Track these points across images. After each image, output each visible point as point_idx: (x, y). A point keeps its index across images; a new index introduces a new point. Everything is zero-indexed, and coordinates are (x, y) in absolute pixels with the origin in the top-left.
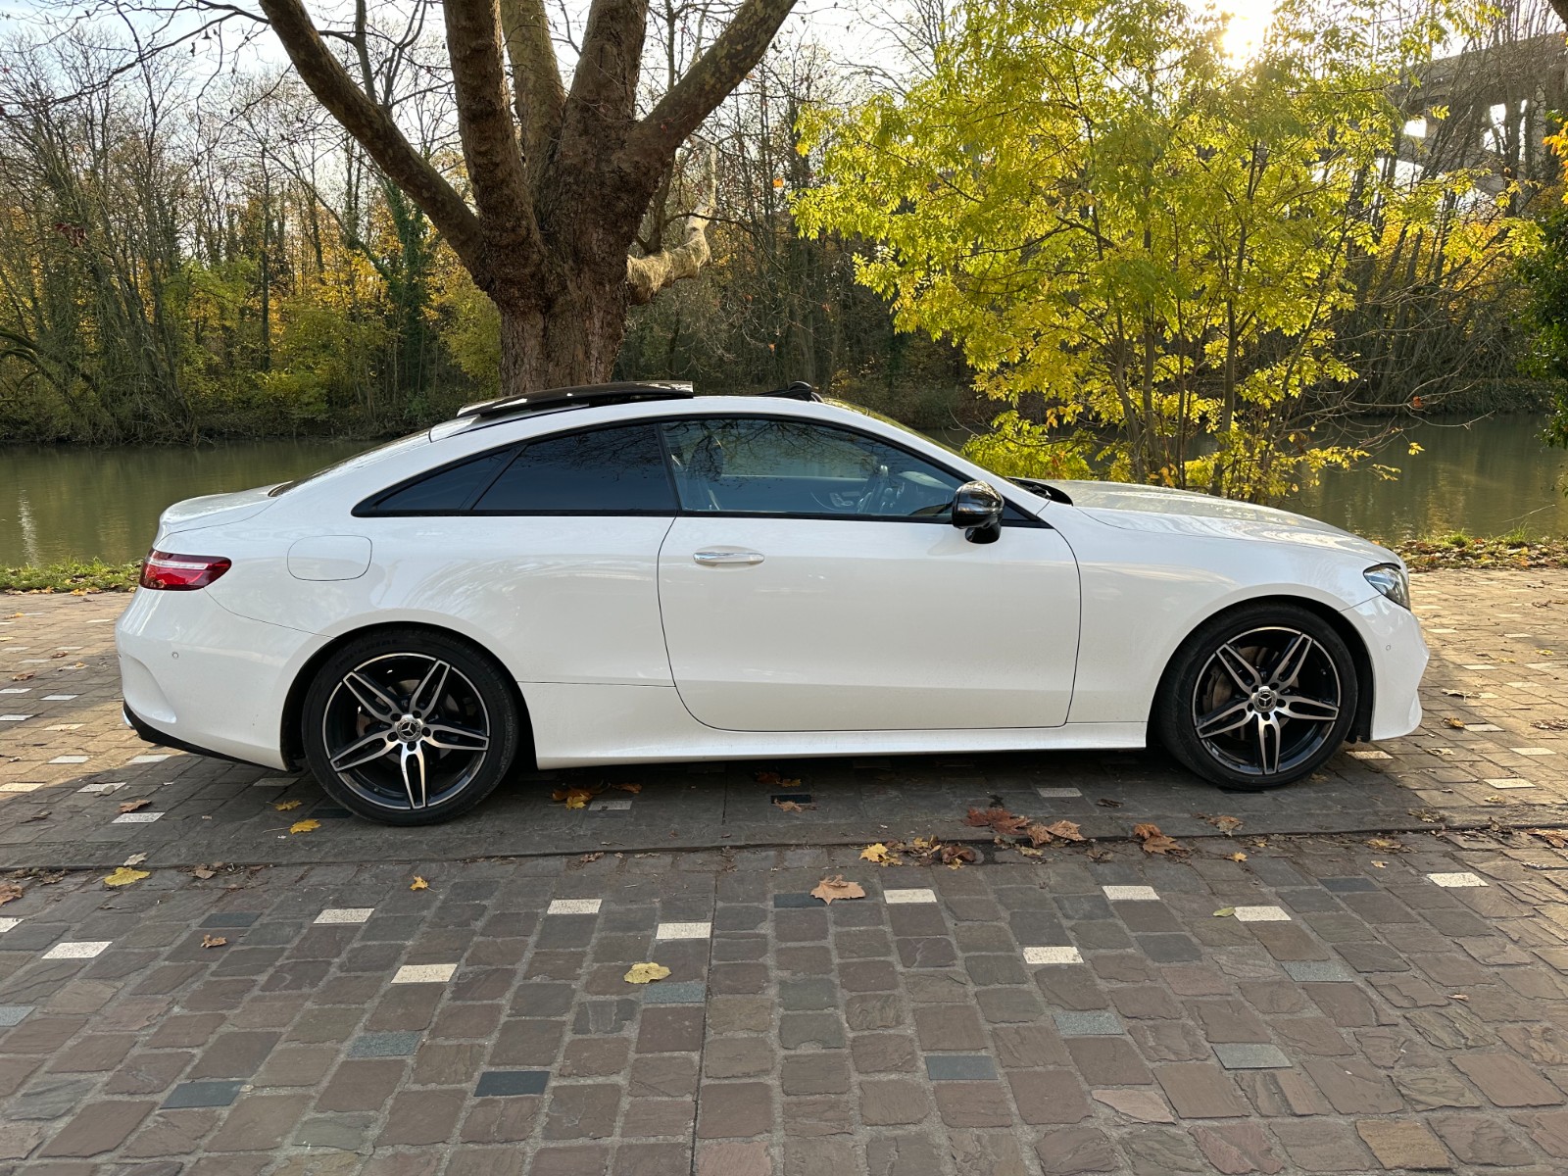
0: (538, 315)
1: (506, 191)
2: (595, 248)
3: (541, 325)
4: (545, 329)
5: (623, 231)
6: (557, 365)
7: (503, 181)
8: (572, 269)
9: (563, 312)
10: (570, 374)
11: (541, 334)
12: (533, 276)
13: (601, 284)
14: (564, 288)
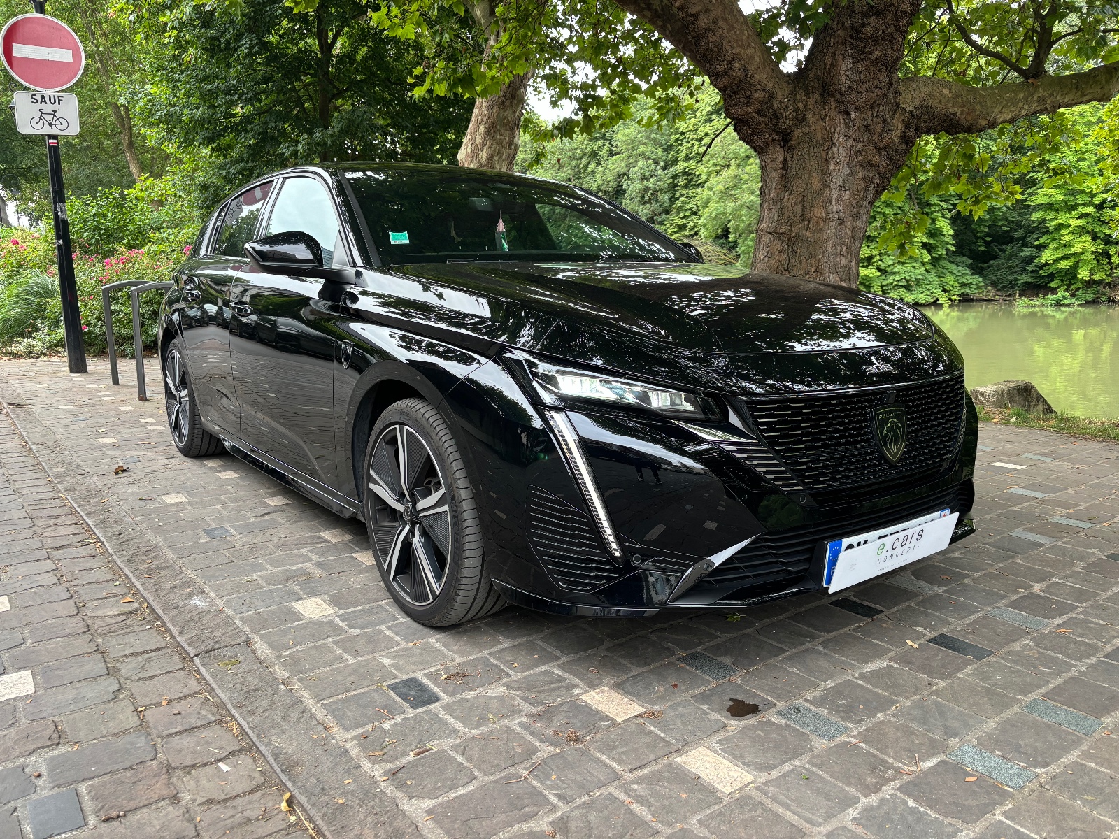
0: (778, 149)
1: (713, 38)
2: (844, 78)
3: (781, 158)
4: (785, 161)
5: (873, 57)
6: (791, 194)
7: (707, 30)
8: (816, 103)
9: (799, 144)
10: (803, 201)
11: (781, 166)
12: (759, 112)
13: (848, 113)
14: (801, 120)
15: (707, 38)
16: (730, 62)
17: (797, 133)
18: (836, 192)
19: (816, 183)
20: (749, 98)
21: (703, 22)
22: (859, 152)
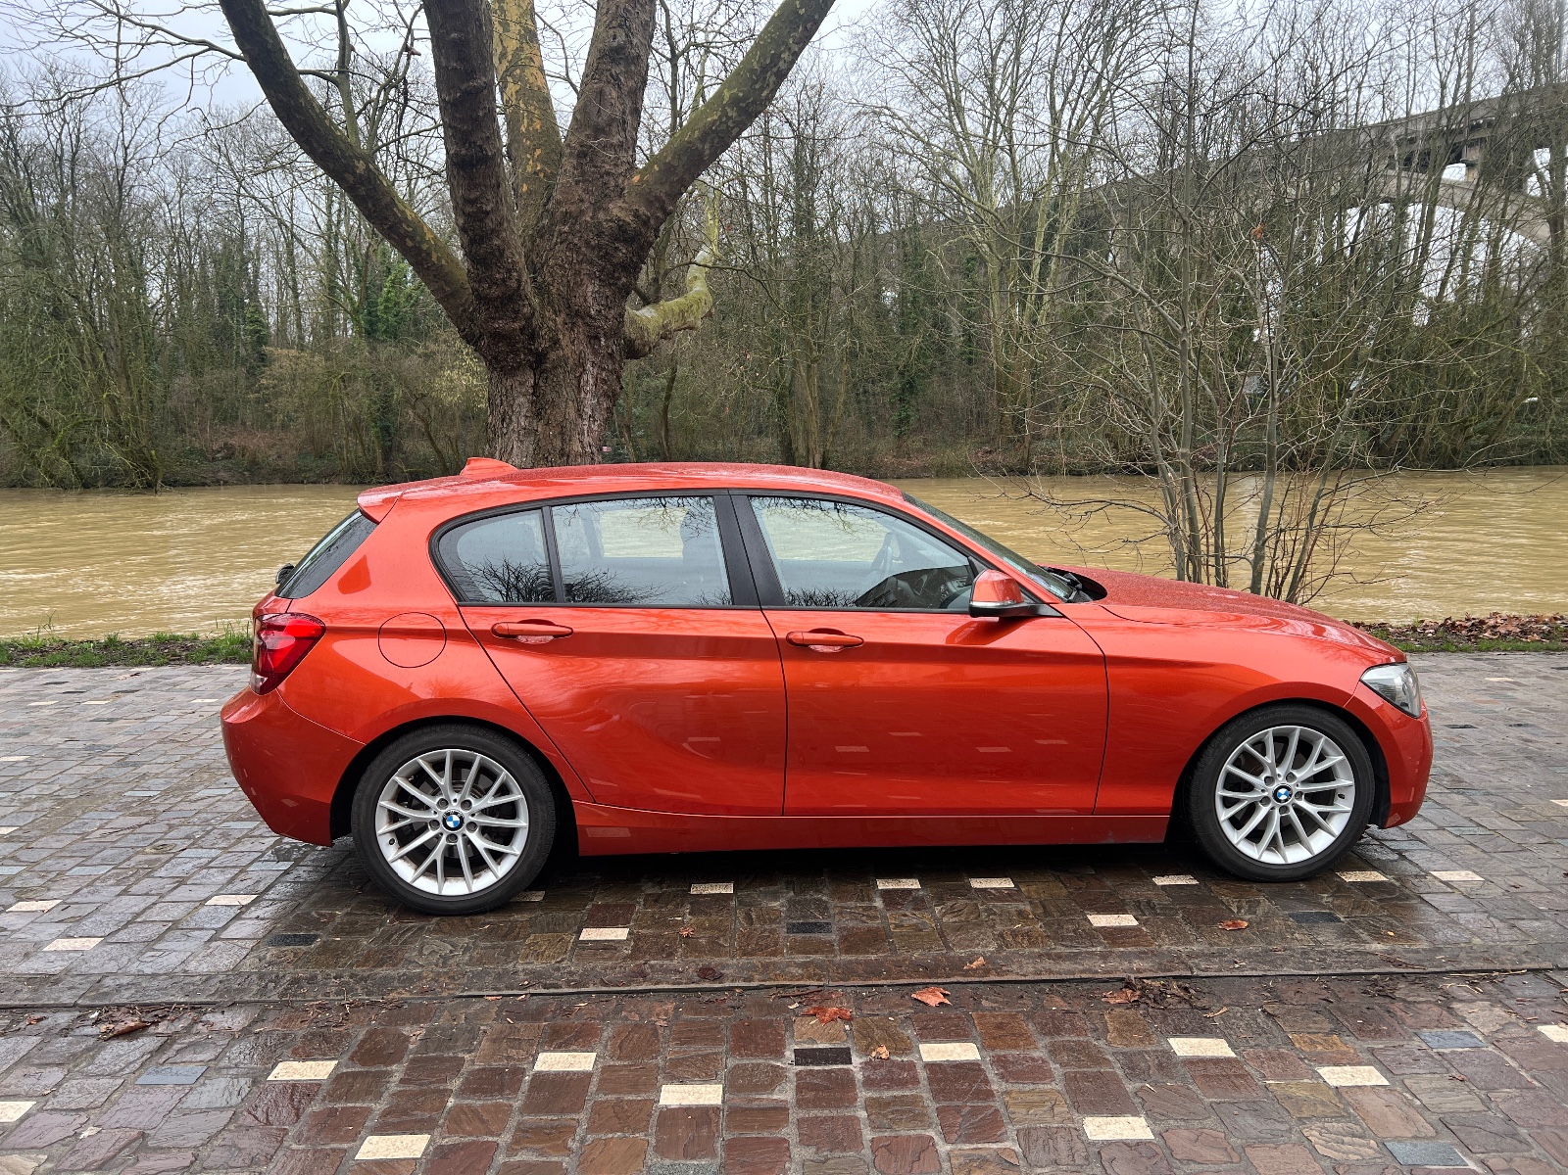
0: (528, 371)
1: (496, 242)
2: (590, 301)
3: (531, 382)
4: (536, 386)
5: (620, 283)
7: (493, 230)
8: (565, 323)
9: (554, 369)
12: (522, 330)
13: (596, 338)
14: (555, 342)
15: (491, 239)
16: (509, 271)
17: (552, 356)
18: (586, 422)
19: (572, 413)
20: (516, 312)
21: (490, 224)
22: (604, 381)
